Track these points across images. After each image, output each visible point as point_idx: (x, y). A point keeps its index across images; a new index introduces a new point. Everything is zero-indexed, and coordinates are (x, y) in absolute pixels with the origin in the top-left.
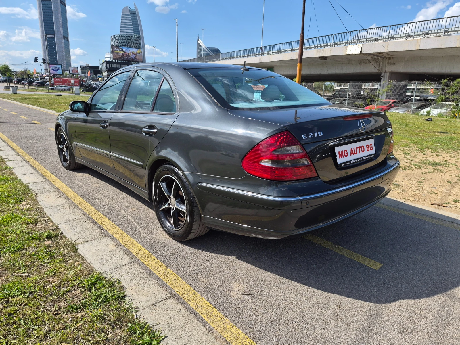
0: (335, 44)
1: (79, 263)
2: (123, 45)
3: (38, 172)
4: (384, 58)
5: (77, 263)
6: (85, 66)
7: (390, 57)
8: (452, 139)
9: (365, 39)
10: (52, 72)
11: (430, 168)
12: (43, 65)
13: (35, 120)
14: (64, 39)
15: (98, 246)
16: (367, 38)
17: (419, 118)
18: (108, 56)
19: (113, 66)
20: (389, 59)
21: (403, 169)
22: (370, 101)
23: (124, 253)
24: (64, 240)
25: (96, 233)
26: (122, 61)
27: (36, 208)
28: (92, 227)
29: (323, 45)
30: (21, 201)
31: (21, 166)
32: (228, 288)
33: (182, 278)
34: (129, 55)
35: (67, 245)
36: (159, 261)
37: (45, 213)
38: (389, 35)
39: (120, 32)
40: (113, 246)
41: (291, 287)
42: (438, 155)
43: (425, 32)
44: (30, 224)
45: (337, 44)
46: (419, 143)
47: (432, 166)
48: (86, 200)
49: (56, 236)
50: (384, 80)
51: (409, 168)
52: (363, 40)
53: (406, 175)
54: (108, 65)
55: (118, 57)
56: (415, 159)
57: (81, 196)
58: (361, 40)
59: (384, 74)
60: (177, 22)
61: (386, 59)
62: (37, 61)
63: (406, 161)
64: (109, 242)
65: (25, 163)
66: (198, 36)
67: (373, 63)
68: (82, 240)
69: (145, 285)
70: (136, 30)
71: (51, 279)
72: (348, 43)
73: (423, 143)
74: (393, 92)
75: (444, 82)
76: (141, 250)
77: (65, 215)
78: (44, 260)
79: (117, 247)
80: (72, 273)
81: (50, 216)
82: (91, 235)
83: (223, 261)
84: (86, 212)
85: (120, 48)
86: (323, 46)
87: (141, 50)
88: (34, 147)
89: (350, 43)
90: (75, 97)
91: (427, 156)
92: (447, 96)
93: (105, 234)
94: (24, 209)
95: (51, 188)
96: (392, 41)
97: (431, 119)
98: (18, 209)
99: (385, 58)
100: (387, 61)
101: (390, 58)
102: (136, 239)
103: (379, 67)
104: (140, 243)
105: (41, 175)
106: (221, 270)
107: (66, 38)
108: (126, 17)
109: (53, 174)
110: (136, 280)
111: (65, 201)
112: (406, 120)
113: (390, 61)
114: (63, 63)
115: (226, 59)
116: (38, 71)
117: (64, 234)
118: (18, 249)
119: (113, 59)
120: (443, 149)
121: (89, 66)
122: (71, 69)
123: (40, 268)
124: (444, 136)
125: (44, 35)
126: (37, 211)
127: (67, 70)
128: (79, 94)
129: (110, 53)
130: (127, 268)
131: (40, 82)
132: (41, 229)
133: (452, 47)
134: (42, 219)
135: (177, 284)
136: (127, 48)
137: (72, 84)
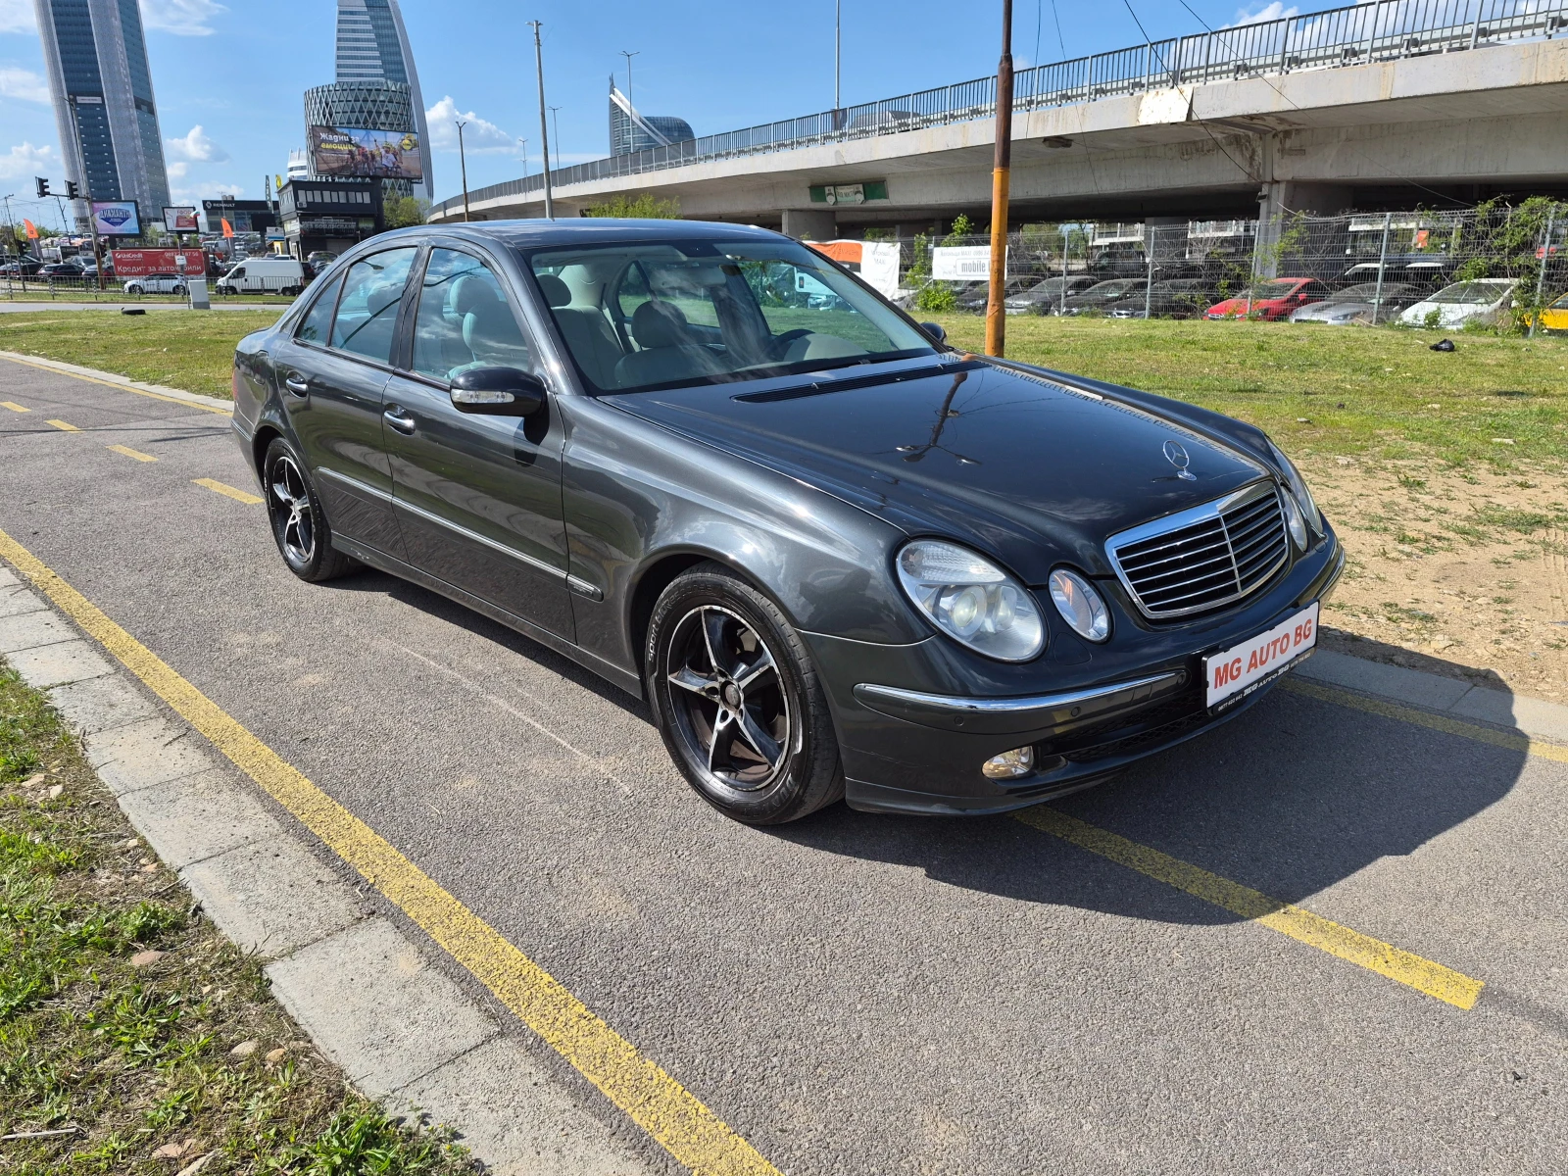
0: (1097, 91)
1: (281, 1051)
2: (349, 122)
3: (83, 636)
4: (1265, 133)
5: (274, 1055)
6: (219, 202)
7: (1288, 128)
8: (1546, 415)
9: (1202, 68)
10: (105, 227)
11: (1517, 541)
12: (71, 206)
13: (55, 417)
14: (138, 107)
15: (350, 966)
16: (1208, 66)
17: (1408, 341)
18: (298, 163)
19: (318, 199)
20: (1285, 138)
21: (1423, 550)
22: (1230, 286)
23: (459, 992)
24: (208, 944)
25: (333, 903)
26: (351, 180)
27: (85, 798)
28: (315, 871)
29: (1054, 96)
30: (23, 770)
31: (14, 610)
32: (903, 1142)
33: (709, 1106)
34: (373, 157)
35: (223, 965)
36: (603, 1024)
37: (126, 819)
38: (1284, 52)
39: (334, 75)
40: (407, 963)
41: (1157, 1117)
42: (1524, 485)
43: (1408, 37)
44: (66, 870)
45: (1104, 92)
46: (1438, 440)
47: (1519, 531)
48: (277, 750)
49: (177, 927)
50: (1269, 213)
51: (1440, 544)
52: (1195, 73)
53: (1441, 575)
54: (301, 193)
55: (335, 165)
56: (1452, 506)
57: (257, 733)
58: (1187, 74)
59: (1270, 190)
60: (537, 34)
61: (1274, 137)
62: (48, 193)
63: (1422, 513)
64: (389, 944)
65: (30, 600)
66: (611, 79)
67: (1228, 150)
68: (281, 937)
69: (566, 1152)
70: (393, 67)
71: (172, 1150)
72: (1143, 86)
73: (1453, 438)
74: (1307, 251)
75: (1483, 210)
76: (524, 973)
77: (205, 823)
78: (138, 1048)
79: (424, 964)
80: (258, 1109)
81: (144, 833)
82: (313, 914)
83: (859, 1007)
84: (284, 802)
85: (342, 134)
86: (1056, 100)
87: (414, 137)
88: (59, 529)
89: (1149, 84)
90: (193, 317)
91: (1486, 491)
92: (1496, 259)
93: (372, 905)
94: (42, 806)
95: (139, 701)
96: (1295, 70)
97: (1451, 343)
98: (17, 806)
99: (1270, 135)
100: (1277, 145)
101: (1287, 134)
102: (495, 923)
103: (1251, 164)
104: (515, 942)
105: (97, 646)
106: (856, 1053)
107: (145, 104)
108: (355, 22)
109: (141, 641)
110: (526, 1127)
111: (197, 759)
112: (1366, 350)
113: (1288, 144)
114: (141, 195)
115: (718, 156)
116: (50, 228)
117: (209, 913)
118: (29, 998)
119: (319, 172)
120: (1529, 457)
121: (233, 201)
122: (171, 217)
123: (123, 1088)
124: (1515, 406)
125: (66, 96)
126: (94, 811)
127: (157, 220)
128: (205, 306)
129: (304, 153)
130: (479, 1069)
131: (62, 267)
132: (112, 894)
133: (1504, 85)
134: (115, 846)
135: (694, 1138)
136: (363, 132)
137: (178, 269)
